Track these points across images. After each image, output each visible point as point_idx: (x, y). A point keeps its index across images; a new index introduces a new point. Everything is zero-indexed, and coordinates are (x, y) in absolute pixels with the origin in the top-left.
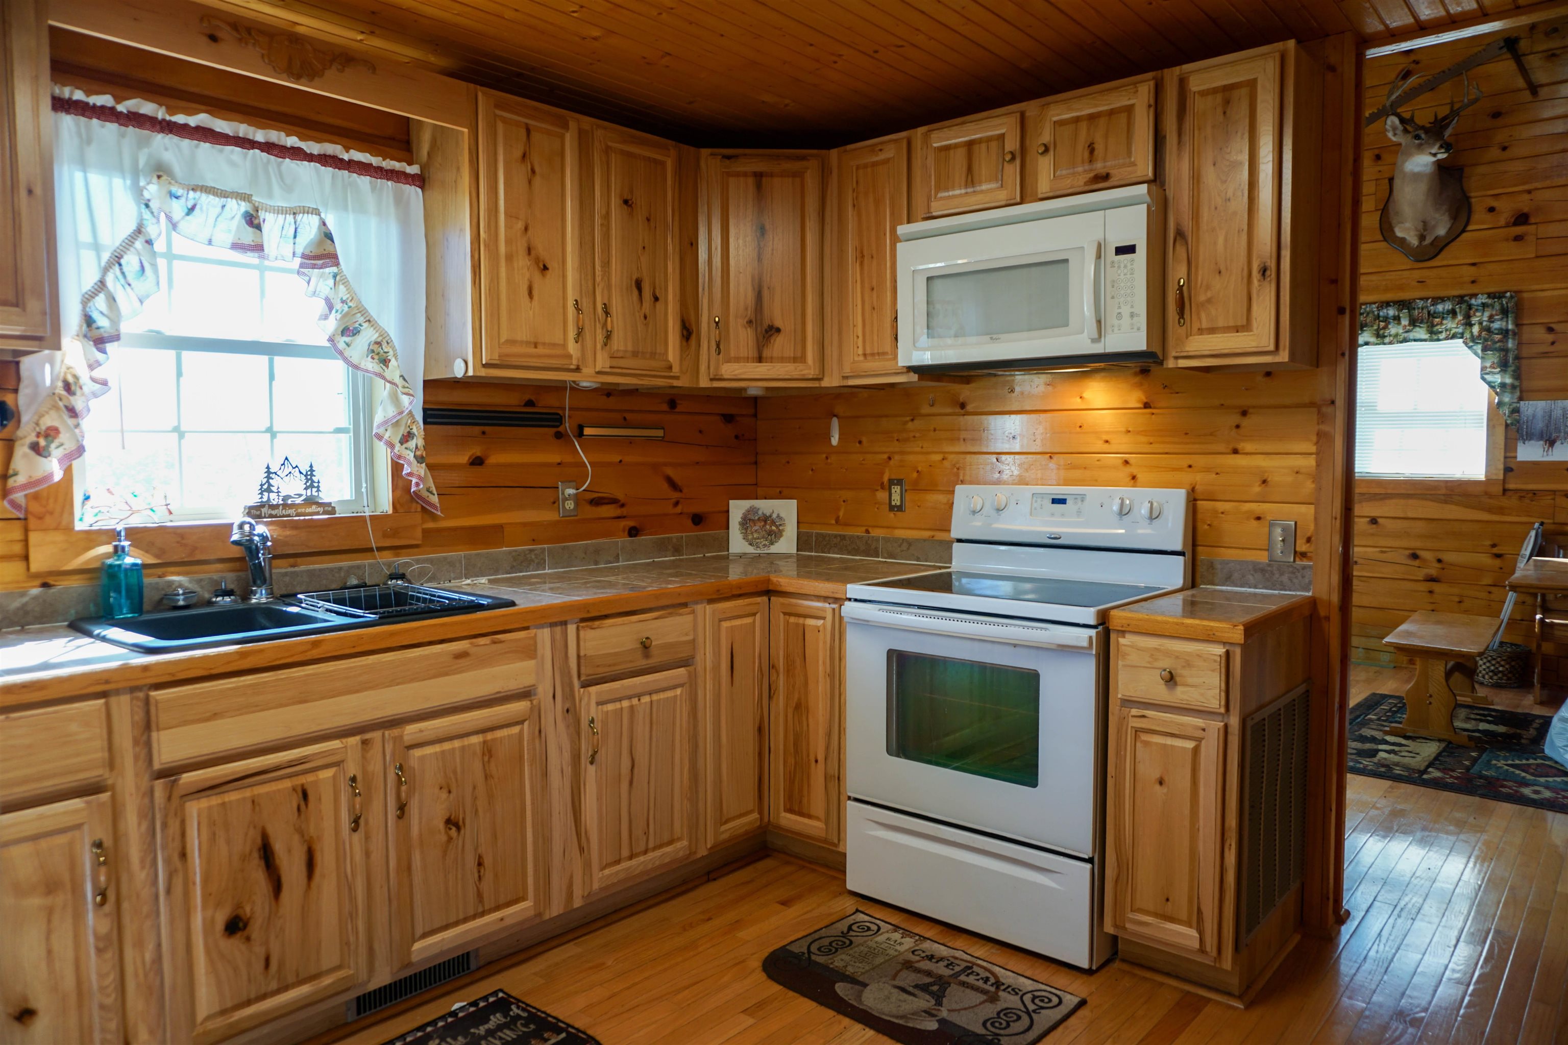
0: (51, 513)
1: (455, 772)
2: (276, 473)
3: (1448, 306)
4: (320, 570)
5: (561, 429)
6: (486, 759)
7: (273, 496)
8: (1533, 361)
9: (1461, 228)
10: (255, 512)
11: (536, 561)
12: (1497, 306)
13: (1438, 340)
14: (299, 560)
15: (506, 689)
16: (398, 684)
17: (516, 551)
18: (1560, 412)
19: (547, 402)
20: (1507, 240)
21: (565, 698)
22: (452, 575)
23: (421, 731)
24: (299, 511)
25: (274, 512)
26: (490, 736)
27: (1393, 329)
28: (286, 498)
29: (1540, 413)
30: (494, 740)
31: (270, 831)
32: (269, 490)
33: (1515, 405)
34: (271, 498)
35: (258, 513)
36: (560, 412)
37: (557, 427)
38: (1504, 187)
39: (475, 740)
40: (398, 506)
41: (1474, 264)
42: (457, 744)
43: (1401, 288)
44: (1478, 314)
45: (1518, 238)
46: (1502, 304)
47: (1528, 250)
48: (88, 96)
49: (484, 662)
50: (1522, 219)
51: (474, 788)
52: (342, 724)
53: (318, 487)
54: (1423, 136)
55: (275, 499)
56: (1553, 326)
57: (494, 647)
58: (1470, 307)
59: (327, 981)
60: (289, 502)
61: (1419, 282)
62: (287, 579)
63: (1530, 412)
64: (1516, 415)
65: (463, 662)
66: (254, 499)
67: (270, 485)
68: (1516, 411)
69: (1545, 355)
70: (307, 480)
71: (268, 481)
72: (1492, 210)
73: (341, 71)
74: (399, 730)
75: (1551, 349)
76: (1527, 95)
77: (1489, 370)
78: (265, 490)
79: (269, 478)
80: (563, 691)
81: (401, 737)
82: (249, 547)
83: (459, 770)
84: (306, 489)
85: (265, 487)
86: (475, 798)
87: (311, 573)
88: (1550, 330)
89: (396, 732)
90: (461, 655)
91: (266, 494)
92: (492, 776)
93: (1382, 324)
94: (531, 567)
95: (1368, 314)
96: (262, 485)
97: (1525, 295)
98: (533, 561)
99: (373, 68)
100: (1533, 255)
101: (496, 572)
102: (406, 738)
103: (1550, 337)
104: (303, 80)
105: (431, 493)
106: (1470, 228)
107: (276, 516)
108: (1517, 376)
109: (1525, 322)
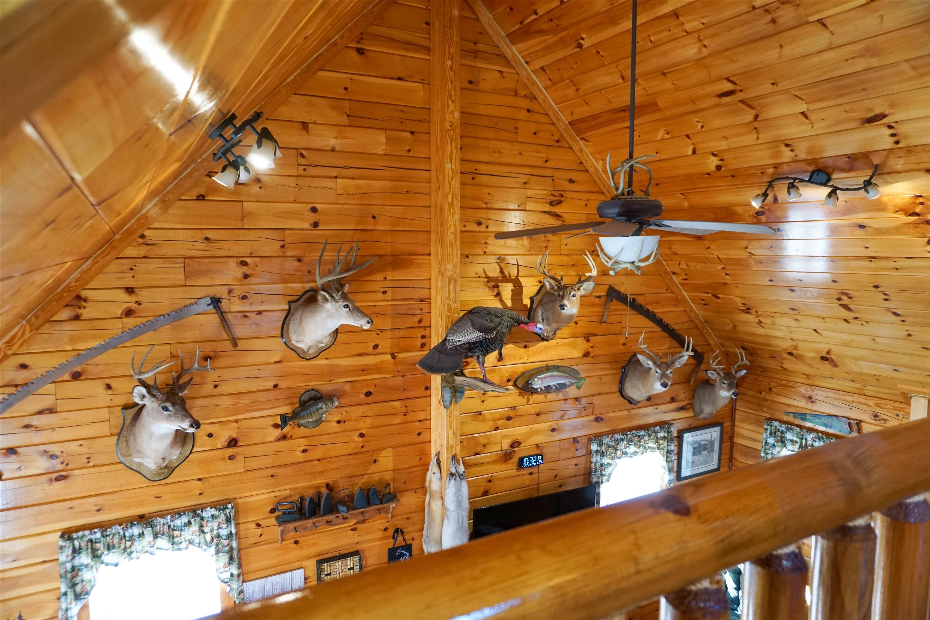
3: (185, 519)
8: (249, 550)
9: (189, 452)
12: (223, 517)
13: (180, 549)
18: (270, 585)
20: (224, 459)
27: (138, 546)
29: (257, 590)
33: (240, 588)
38: (218, 418)
41: (200, 480)
43: (141, 504)
44: (209, 524)
45: (231, 458)
46: (226, 514)
47: (238, 466)
50: (233, 443)
54: (171, 408)
56: (260, 522)
58: (202, 519)
61: (156, 497)
63: (251, 590)
64: (241, 596)
68: (241, 592)
69: (256, 544)
72: (210, 435)
75: (261, 539)
76: (228, 345)
77: (222, 570)
88: (258, 525)
93: (128, 544)
95: (114, 535)
97: (240, 501)
100: (243, 470)
103: (259, 531)
106: (194, 450)
108: (240, 566)
109: (241, 522)
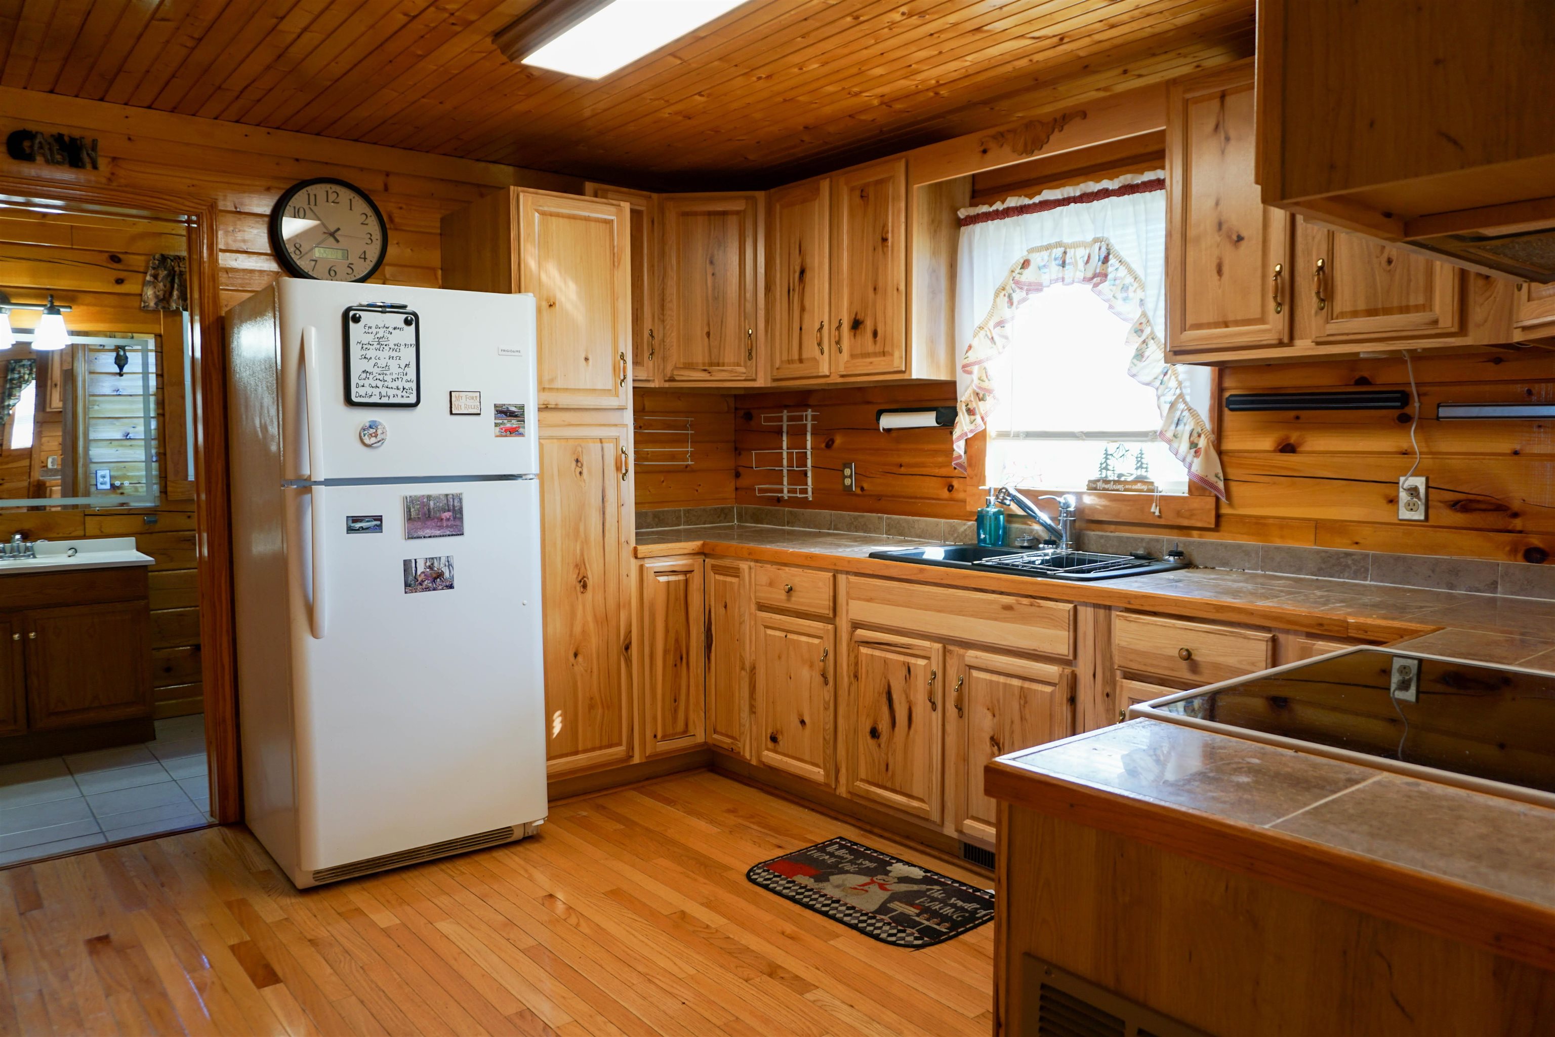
0: (976, 476)
1: (998, 701)
2: (1112, 455)
4: (1128, 538)
5: (1407, 410)
6: (1022, 702)
7: (1109, 473)
10: (1093, 486)
11: (1354, 568)
14: (1119, 527)
15: (1041, 649)
16: (963, 615)
17: (1326, 552)
19: (1386, 378)
21: (1105, 682)
22: (1247, 565)
23: (976, 657)
24: (1127, 487)
25: (1107, 486)
26: (1027, 685)
28: (1120, 475)
30: (1029, 689)
31: (892, 684)
32: (1106, 469)
34: (1109, 475)
35: (1094, 486)
36: (1407, 389)
37: (1402, 407)
39: (1016, 682)
40: (1193, 490)
42: (1002, 679)
48: (991, 206)
49: (1024, 619)
51: (1012, 722)
52: (930, 631)
53: (1146, 468)
55: (1112, 477)
57: (1033, 609)
59: (915, 804)
60: (1123, 479)
62: (1102, 541)
65: (1008, 614)
66: (1095, 475)
67: (1107, 465)
70: (1138, 462)
71: (1105, 462)
73: (1061, 131)
74: (964, 651)
78: (1104, 469)
79: (1106, 458)
80: (1104, 673)
81: (963, 656)
82: (1080, 513)
83: (1001, 701)
84: (1137, 469)
85: (1104, 465)
86: (1012, 732)
87: (1120, 539)
89: (961, 651)
90: (1008, 608)
91: (1104, 471)
92: (1025, 719)
94: (1346, 574)
96: (1101, 464)
98: (1347, 566)
99: (1084, 115)
101: (1299, 570)
102: (967, 659)
104: (1036, 152)
105: (1219, 478)
107: (1108, 490)
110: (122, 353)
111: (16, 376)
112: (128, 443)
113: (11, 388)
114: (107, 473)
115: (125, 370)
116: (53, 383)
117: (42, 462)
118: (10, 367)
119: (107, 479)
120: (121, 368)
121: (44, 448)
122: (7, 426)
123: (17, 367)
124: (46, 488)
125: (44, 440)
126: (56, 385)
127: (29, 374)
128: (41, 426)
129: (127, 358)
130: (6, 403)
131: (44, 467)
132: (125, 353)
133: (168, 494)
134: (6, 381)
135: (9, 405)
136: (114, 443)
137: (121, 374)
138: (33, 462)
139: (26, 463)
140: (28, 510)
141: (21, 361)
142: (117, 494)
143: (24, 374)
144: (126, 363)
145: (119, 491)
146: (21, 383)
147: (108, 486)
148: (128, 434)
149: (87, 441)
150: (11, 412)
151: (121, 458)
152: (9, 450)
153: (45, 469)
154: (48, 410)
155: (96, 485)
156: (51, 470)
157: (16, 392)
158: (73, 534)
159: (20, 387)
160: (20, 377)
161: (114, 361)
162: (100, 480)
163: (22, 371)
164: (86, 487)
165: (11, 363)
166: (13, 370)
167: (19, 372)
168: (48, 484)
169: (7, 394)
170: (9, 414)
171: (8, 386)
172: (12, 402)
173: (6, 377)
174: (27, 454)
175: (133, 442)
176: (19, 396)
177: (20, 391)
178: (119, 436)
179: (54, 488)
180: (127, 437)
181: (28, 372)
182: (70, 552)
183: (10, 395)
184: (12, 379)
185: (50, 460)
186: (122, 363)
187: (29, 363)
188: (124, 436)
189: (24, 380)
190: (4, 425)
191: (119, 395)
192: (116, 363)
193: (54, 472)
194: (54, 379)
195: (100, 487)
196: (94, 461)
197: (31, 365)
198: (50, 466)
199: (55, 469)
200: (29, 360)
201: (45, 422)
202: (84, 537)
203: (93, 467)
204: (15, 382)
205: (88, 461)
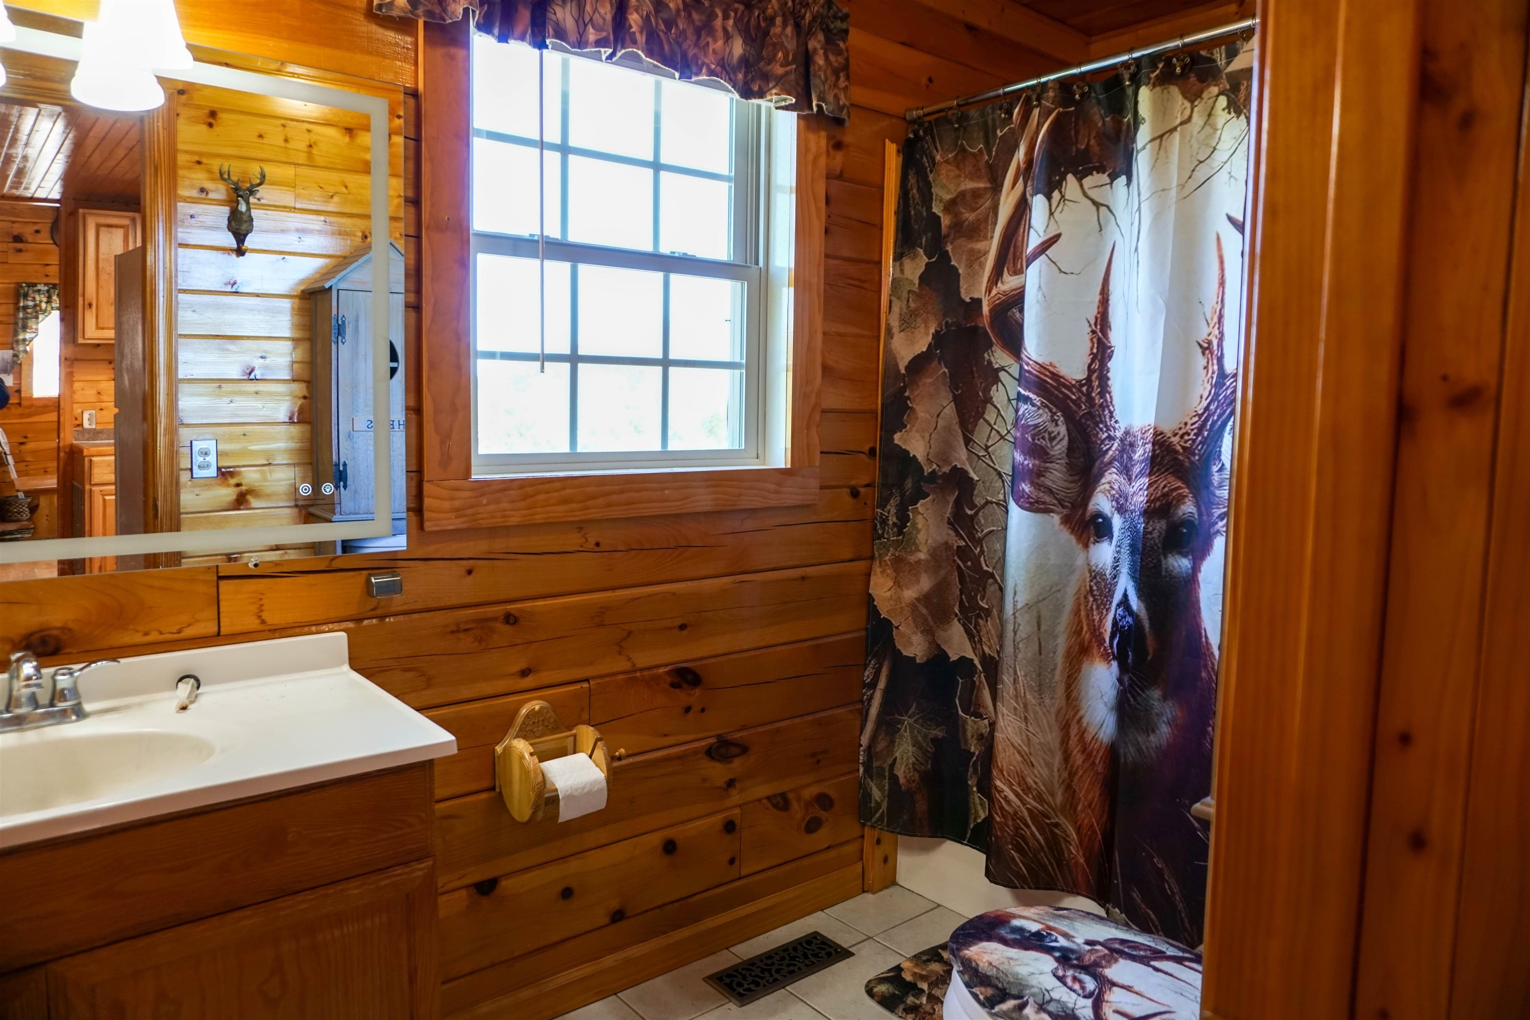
110: (243, 207)
111: (31, 303)
112: (251, 387)
113: (25, 319)
114: (211, 445)
115: (250, 241)
116: (86, 303)
117: (76, 419)
118: (22, 291)
119: (212, 459)
120: (240, 238)
121: (78, 397)
122: (24, 367)
123: (30, 292)
124: (83, 458)
125: (76, 385)
126: (90, 305)
127: (47, 303)
128: (71, 366)
129: (251, 220)
130: (21, 337)
131: (78, 425)
132: (249, 209)
133: (427, 515)
134: (17, 309)
135: (24, 340)
136: (226, 387)
137: (240, 252)
138: (62, 419)
139: (53, 417)
140: (62, 572)
141: (35, 285)
142: (228, 486)
143: (41, 302)
144: (250, 230)
145: (233, 481)
146: (37, 312)
147: (212, 472)
148: (252, 370)
149: (174, 382)
150: (28, 348)
151: (239, 416)
152: (31, 398)
153: (80, 429)
154: (81, 341)
155: (191, 470)
156: (89, 431)
157: (31, 323)
158: (188, 632)
159: (37, 318)
160: (35, 306)
161: (225, 222)
162: (198, 459)
163: (38, 298)
164: (172, 472)
165: (21, 287)
166: (26, 296)
167: (34, 299)
168: (85, 453)
169: (20, 325)
170: (25, 351)
171: (21, 315)
172: (28, 336)
173: (18, 302)
174: (55, 405)
175: (260, 387)
176: (37, 329)
177: (38, 323)
178: (235, 372)
179: (94, 459)
180: (249, 376)
181: (45, 299)
182: (185, 688)
183: (25, 328)
184: (25, 308)
185: (86, 416)
186: (244, 227)
187: (46, 288)
188: (244, 373)
189: (41, 310)
190: (21, 364)
191: (236, 293)
192: (230, 228)
193: (95, 434)
194: (87, 295)
195: (198, 473)
196: (185, 422)
197: (48, 291)
198: (86, 425)
199: (95, 429)
200: (46, 284)
201: (76, 360)
202: (217, 638)
203: (185, 434)
204: (29, 311)
205: (175, 424)
